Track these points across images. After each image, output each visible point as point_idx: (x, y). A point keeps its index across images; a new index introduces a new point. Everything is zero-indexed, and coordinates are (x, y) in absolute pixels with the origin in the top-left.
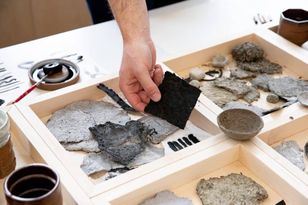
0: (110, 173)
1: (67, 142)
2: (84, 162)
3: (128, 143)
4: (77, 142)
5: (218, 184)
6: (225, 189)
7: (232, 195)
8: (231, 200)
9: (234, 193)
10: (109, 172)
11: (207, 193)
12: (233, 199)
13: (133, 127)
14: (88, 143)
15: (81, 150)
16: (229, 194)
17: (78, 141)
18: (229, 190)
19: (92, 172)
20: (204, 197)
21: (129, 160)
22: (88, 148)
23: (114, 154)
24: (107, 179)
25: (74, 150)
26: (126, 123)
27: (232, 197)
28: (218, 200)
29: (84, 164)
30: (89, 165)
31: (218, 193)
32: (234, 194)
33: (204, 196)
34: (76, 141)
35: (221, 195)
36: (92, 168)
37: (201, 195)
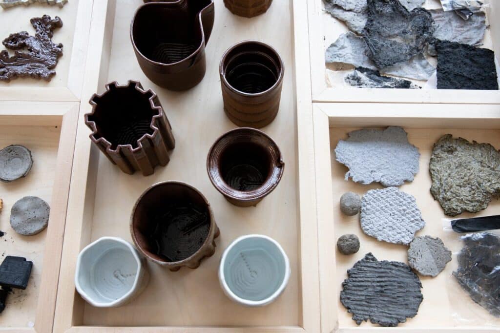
0: (356, 71)
1: (334, 3)
2: (338, 41)
3: (398, 40)
4: (345, 10)
5: (463, 152)
6: (465, 163)
7: (468, 174)
8: (463, 180)
9: (472, 174)
10: (356, 69)
11: (442, 156)
12: (466, 181)
13: (419, 18)
14: (356, 18)
15: (344, 22)
16: (466, 172)
17: (347, 9)
18: (469, 167)
19: (337, 60)
20: (436, 159)
21: (385, 65)
22: (353, 25)
23: (374, 49)
24: (349, 77)
25: (337, 18)
26: (414, 9)
27: (466, 178)
28: (449, 172)
29: (336, 44)
30: (340, 49)
31: (455, 163)
32: (470, 175)
33: (437, 157)
34: (344, 8)
35: (457, 168)
36: (340, 54)
37: (435, 154)
